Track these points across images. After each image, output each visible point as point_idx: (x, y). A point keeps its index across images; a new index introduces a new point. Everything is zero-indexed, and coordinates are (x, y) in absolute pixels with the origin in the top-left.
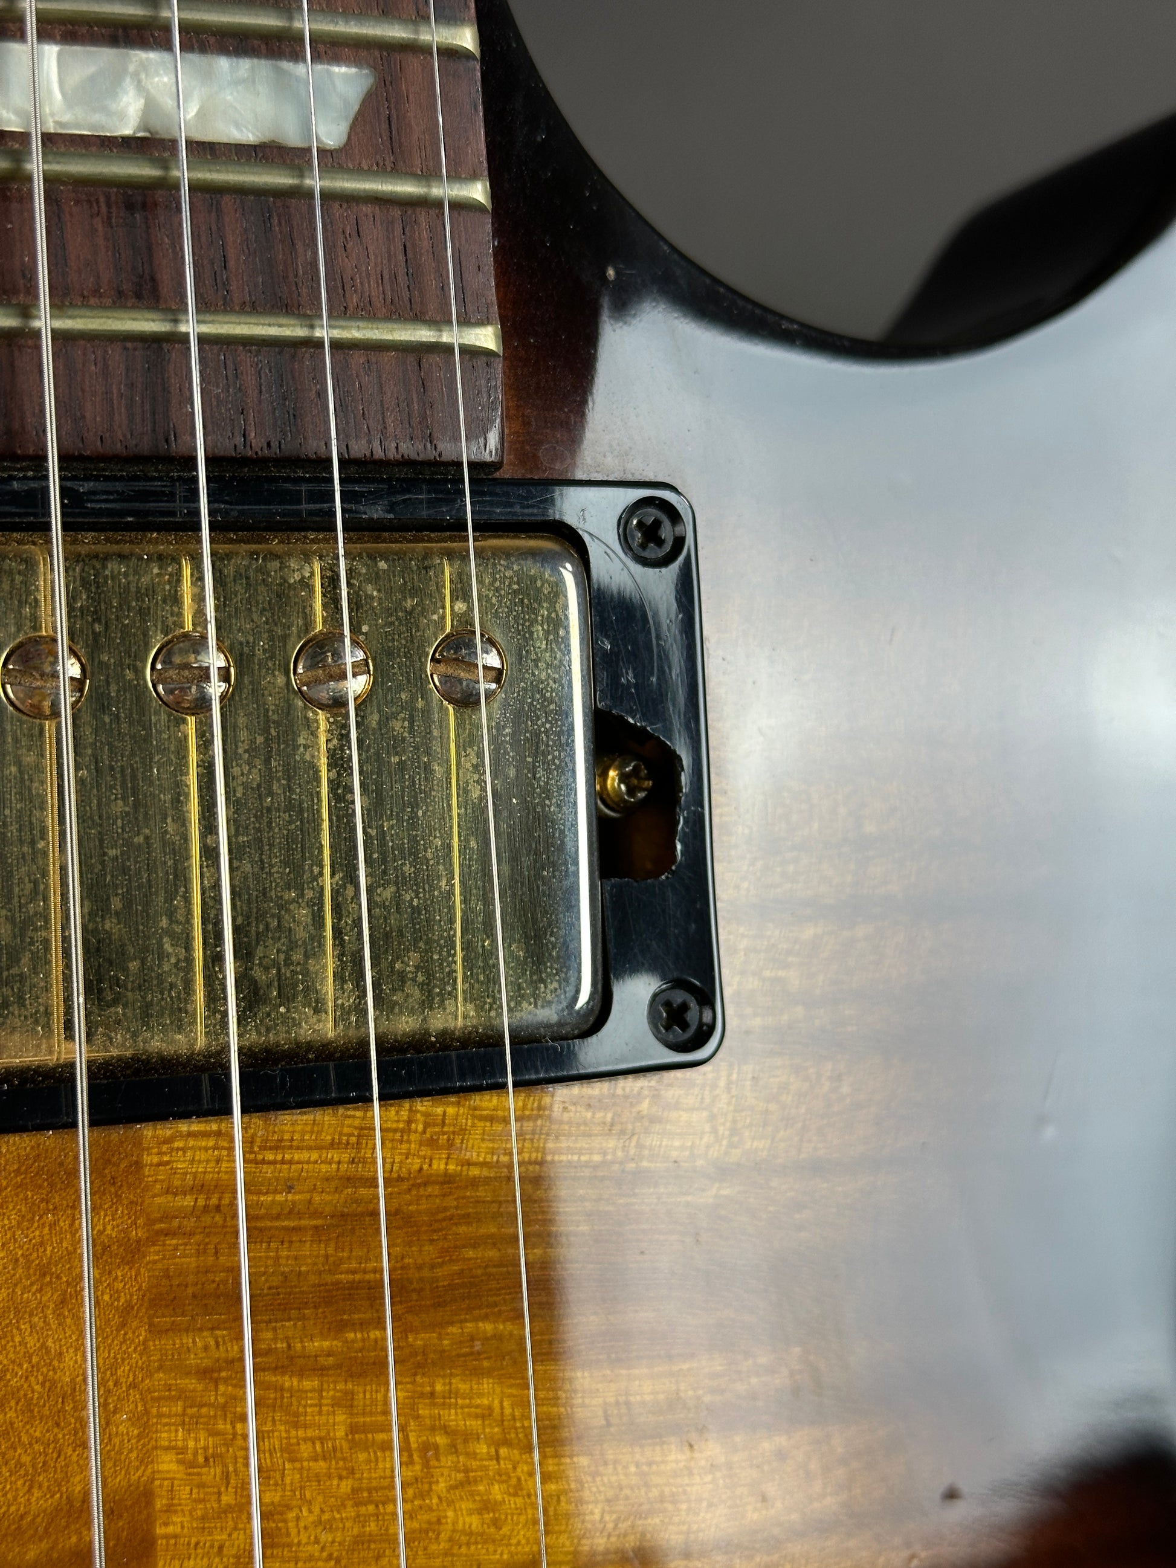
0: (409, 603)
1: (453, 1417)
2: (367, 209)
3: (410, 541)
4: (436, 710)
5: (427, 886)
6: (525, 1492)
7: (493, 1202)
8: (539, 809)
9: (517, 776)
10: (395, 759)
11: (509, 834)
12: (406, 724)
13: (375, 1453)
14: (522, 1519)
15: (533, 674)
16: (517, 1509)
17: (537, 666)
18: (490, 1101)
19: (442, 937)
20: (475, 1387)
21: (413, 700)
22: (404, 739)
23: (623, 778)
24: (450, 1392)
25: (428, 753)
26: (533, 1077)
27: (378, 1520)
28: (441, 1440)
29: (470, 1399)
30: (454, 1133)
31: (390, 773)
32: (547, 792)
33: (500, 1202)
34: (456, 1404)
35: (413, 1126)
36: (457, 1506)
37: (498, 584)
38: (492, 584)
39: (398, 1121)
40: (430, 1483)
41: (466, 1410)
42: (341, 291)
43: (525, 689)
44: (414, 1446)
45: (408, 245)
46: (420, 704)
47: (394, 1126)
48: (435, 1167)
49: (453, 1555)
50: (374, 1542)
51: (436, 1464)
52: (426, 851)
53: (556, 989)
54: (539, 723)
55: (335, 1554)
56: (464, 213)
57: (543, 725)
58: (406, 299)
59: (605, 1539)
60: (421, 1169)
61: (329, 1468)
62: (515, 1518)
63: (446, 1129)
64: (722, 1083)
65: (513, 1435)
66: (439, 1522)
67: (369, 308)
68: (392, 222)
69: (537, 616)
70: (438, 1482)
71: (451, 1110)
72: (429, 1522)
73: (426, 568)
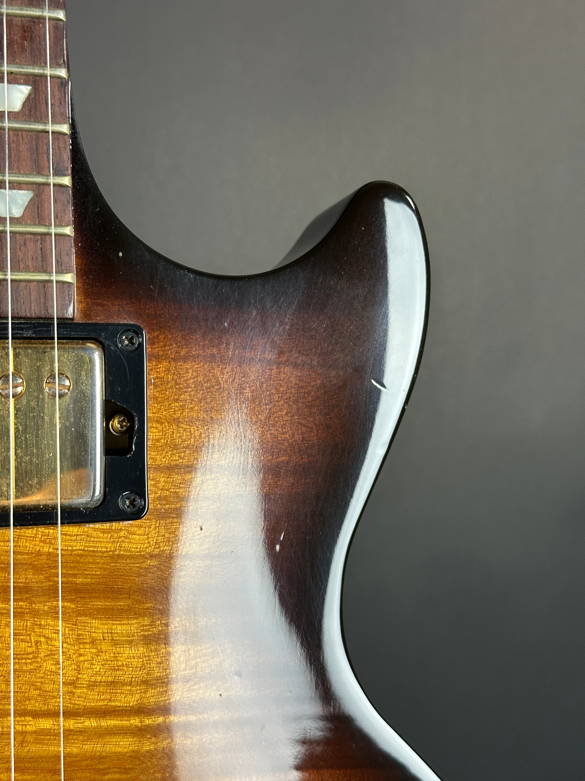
0: (38, 364)
1: (47, 633)
2: (29, 236)
3: (40, 344)
4: (47, 399)
5: (41, 457)
6: (72, 660)
7: (65, 562)
8: (81, 432)
9: (74, 421)
10: (31, 415)
11: (71, 440)
12: (36, 403)
13: (19, 643)
14: (71, 668)
15: (81, 388)
16: (68, 665)
17: (82, 385)
18: (66, 529)
19: (46, 473)
20: (56, 623)
21: (39, 395)
22: (35, 408)
23: (119, 422)
24: (47, 624)
25: (43, 413)
26: (75, 521)
27: (19, 665)
28: (43, 640)
29: (54, 627)
30: (52, 539)
31: (29, 418)
32: (85, 427)
33: (68, 563)
34: (49, 629)
35: (37, 536)
36: (47, 662)
37: (70, 358)
38: (67, 358)
39: (32, 534)
40: (38, 654)
41: (52, 631)
42: (18, 263)
43: (78, 393)
44: (33, 641)
45: (43, 248)
46: (41, 397)
47: (31, 535)
48: (45, 550)
49: (45, 678)
50: (18, 672)
51: (41, 648)
52: (41, 445)
53: (85, 492)
54: (83, 404)
55: (4, 675)
56: (63, 237)
57: (84, 404)
58: (41, 265)
59: (101, 678)
60: (40, 550)
61: (3, 646)
62: (68, 668)
63: (49, 537)
64: (153, 526)
65: (69, 640)
66: (40, 667)
67: (27, 268)
68: (37, 241)
69: (83, 368)
70: (41, 654)
71: (51, 531)
72: (37, 667)
73: (45, 352)
